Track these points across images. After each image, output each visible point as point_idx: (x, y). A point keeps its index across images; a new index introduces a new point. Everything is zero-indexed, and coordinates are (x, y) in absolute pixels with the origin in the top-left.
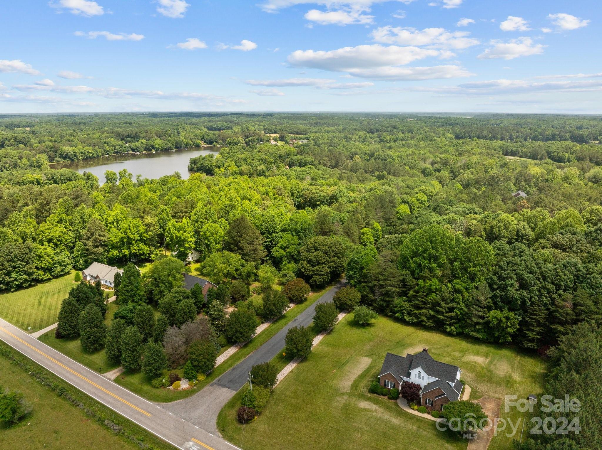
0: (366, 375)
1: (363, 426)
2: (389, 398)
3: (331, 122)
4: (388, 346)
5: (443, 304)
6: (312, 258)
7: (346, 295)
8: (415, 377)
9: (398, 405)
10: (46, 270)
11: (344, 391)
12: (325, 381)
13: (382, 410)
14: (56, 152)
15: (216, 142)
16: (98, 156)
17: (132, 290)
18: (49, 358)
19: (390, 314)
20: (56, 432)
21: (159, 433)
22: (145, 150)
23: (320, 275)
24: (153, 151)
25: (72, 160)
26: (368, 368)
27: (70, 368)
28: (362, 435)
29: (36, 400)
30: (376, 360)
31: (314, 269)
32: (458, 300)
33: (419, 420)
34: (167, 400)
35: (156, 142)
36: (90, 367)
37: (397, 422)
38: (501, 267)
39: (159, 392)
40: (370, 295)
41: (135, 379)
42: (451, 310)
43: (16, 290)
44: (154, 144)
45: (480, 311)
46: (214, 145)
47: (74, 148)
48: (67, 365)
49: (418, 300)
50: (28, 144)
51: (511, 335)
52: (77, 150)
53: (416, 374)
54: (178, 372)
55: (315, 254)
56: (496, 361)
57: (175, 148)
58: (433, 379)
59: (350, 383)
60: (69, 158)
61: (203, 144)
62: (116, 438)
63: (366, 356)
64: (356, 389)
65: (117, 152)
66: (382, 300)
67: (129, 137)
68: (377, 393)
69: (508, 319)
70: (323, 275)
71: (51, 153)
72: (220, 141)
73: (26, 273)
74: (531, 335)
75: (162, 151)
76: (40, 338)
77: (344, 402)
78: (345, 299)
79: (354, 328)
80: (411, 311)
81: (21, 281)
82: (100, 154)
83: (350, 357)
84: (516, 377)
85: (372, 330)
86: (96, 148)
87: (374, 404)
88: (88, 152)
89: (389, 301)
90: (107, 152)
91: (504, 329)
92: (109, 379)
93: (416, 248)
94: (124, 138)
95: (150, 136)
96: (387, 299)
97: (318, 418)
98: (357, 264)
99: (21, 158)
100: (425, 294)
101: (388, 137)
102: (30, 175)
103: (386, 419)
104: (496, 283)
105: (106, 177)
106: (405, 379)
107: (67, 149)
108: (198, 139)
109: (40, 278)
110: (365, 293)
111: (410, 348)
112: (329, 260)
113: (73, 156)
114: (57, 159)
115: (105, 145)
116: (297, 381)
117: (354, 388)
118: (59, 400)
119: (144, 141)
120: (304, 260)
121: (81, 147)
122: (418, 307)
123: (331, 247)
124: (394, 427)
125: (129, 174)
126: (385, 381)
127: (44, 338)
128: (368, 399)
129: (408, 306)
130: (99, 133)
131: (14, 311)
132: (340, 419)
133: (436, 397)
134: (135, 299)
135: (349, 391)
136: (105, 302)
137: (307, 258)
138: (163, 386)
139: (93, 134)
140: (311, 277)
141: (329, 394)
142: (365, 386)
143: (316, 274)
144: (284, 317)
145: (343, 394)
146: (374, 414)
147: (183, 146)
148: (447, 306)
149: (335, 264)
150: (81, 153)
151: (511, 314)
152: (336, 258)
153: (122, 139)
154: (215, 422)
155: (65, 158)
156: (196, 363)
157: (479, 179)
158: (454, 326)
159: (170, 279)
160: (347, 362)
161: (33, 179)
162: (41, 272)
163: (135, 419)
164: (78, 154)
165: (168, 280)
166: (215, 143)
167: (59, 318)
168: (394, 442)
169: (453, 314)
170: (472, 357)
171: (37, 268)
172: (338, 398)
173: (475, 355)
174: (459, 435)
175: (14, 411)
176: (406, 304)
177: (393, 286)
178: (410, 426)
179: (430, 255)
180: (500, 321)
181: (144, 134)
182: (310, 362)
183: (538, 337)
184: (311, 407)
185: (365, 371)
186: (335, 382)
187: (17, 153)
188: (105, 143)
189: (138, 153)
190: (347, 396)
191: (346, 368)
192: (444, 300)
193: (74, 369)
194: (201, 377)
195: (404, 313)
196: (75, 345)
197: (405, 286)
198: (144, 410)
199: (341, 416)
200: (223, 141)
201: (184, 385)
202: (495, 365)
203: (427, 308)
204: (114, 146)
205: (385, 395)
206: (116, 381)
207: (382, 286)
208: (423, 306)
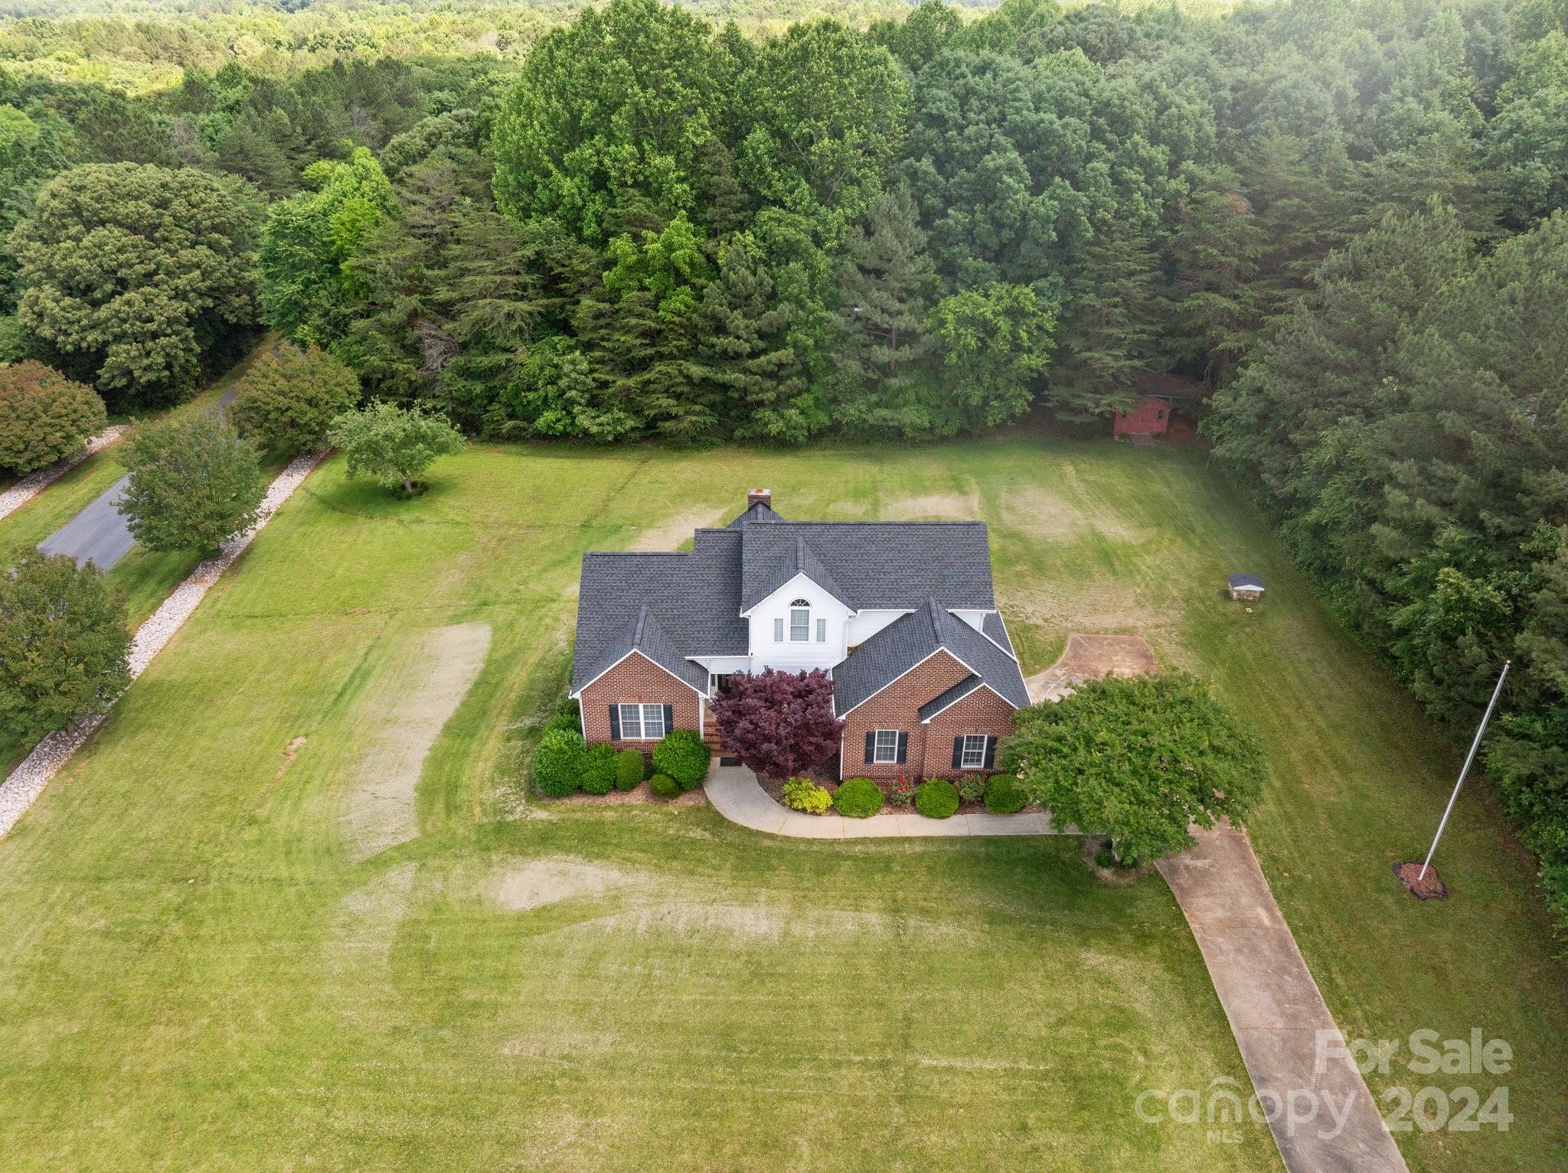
0: (484, 713)
1: (571, 1038)
2: (663, 795)
4: (546, 548)
5: (737, 320)
6: (75, 261)
7: (282, 383)
8: (778, 636)
9: (717, 821)
11: (382, 843)
12: (252, 821)
13: (641, 880)
19: (511, 423)
23: (140, 338)
26: (485, 673)
28: (590, 1109)
30: (511, 625)
31: (103, 312)
32: (794, 289)
33: (867, 859)
37: (764, 927)
38: (937, 121)
40: (400, 367)
42: (773, 338)
45: (900, 313)
49: (628, 330)
53: (779, 622)
55: (86, 241)
56: (1004, 495)
58: (874, 621)
59: (406, 783)
63: (455, 620)
64: (451, 808)
66: (465, 373)
68: (580, 790)
69: (1015, 313)
70: (154, 336)
74: (1106, 360)
77: (397, 912)
78: (283, 402)
79: (360, 519)
80: (605, 385)
83: (371, 648)
84: (1117, 530)
85: (448, 507)
87: (590, 857)
89: (493, 371)
91: (1002, 364)
93: (567, 106)
96: (485, 361)
97: (242, 1104)
98: (305, 242)
100: (649, 295)
103: (692, 932)
104: (934, 185)
106: (720, 665)
110: (375, 360)
111: (649, 533)
112: (168, 260)
116: (54, 879)
117: (440, 807)
120: (38, 284)
122: (629, 364)
123: (163, 204)
124: (761, 968)
126: (613, 711)
128: (545, 840)
129: (584, 366)
132: (399, 1048)
133: (923, 711)
135: (415, 833)
137: (50, 272)
140: (100, 355)
141: (291, 892)
142: (502, 770)
143: (118, 338)
145: (379, 863)
146: (610, 922)
148: (754, 324)
149: (205, 275)
151: (1026, 294)
152: (203, 250)
158: (794, 406)
160: (362, 674)
168: (807, 1071)
169: (785, 354)
170: (910, 503)
172: (356, 902)
173: (915, 493)
174: (1106, 873)
176: (573, 362)
177: (497, 294)
178: (846, 923)
179: (640, 118)
180: (989, 330)
182: (143, 737)
183: (1137, 363)
184: (175, 1032)
185: (471, 693)
186: (314, 804)
190: (413, 866)
191: (365, 705)
192: (740, 300)
195: (572, 402)
197: (552, 283)
199: (401, 1019)
202: (1011, 509)
203: (672, 357)
205: (629, 787)
207: (446, 310)
208: (650, 351)
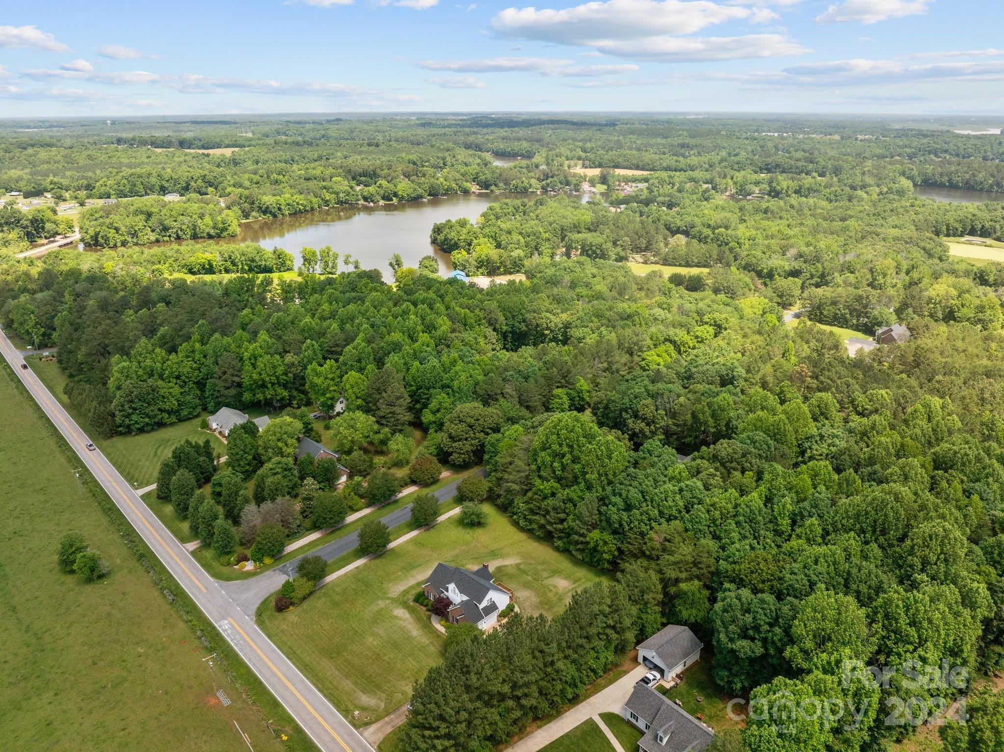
2: (427, 610)
3: (708, 142)
6: (454, 431)
9: (430, 618)
10: (170, 412)
11: (391, 596)
12: (382, 583)
13: (411, 620)
14: (253, 203)
15: (496, 185)
16: (312, 209)
17: (237, 454)
18: (144, 520)
20: (124, 594)
21: (206, 609)
22: (383, 198)
23: (459, 453)
24: (395, 200)
25: (275, 216)
27: (158, 533)
29: (118, 561)
31: (454, 445)
32: (568, 511)
33: (438, 635)
34: (228, 579)
35: (399, 187)
36: (176, 536)
37: (415, 634)
39: (225, 570)
41: (209, 554)
42: (560, 521)
43: (136, 434)
44: (396, 190)
46: (492, 191)
47: (278, 198)
48: (156, 530)
49: (533, 504)
50: (219, 188)
51: (608, 561)
52: (282, 201)
53: (452, 590)
54: (248, 553)
55: (458, 426)
57: (429, 195)
58: (465, 598)
59: (403, 588)
60: (271, 213)
61: (474, 188)
62: (168, 607)
64: (403, 596)
65: (341, 203)
67: (364, 176)
68: (418, 602)
69: (606, 542)
70: (463, 454)
71: (246, 205)
72: (501, 185)
73: (147, 416)
75: (408, 201)
76: (142, 497)
77: (383, 606)
78: (465, 490)
79: (461, 527)
80: (526, 515)
81: (142, 424)
82: (316, 206)
83: (427, 560)
86: (309, 197)
87: (409, 613)
88: (298, 204)
90: (327, 203)
92: (187, 550)
94: (356, 176)
95: (394, 175)
96: (509, 497)
97: (347, 617)
98: (493, 447)
99: (202, 217)
101: (784, 184)
102: (200, 255)
103: (407, 630)
105: (303, 257)
106: (445, 593)
107: (268, 200)
108: (467, 181)
109: (164, 422)
111: (500, 560)
112: (473, 435)
113: (276, 210)
114: (254, 214)
115: (324, 191)
116: (354, 578)
117: (403, 594)
118: (138, 564)
119: (384, 183)
121: (287, 196)
122: (532, 512)
124: (409, 638)
125: (334, 253)
126: (428, 592)
127: (144, 497)
128: (408, 607)
130: (322, 168)
131: (128, 460)
133: (459, 616)
134: (242, 463)
135: (396, 596)
136: (215, 463)
138: (229, 564)
139: (314, 169)
140: (450, 454)
141: (375, 596)
142: (415, 593)
143: (456, 452)
144: (396, 501)
145: (388, 598)
146: (401, 622)
147: (442, 191)
150: (288, 205)
151: (609, 538)
153: (354, 179)
154: (257, 606)
155: (265, 212)
156: (260, 546)
157: (839, 299)
159: (280, 444)
161: (203, 261)
162: (166, 415)
163: (191, 593)
164: (282, 207)
165: (277, 446)
166: (493, 188)
167: (158, 479)
170: (558, 580)
171: (160, 410)
172: (380, 602)
173: (564, 578)
175: (92, 570)
177: (513, 482)
178: (424, 640)
180: (598, 544)
181: (386, 171)
184: (349, 606)
186: (391, 584)
187: (198, 208)
188: (325, 188)
189: (372, 204)
190: (390, 601)
191: (414, 572)
192: (555, 508)
193: (160, 535)
194: (267, 560)
196: (169, 509)
198: (203, 585)
199: (369, 619)
200: (505, 184)
201: (249, 566)
204: (337, 193)
205: (425, 606)
206: (193, 553)
